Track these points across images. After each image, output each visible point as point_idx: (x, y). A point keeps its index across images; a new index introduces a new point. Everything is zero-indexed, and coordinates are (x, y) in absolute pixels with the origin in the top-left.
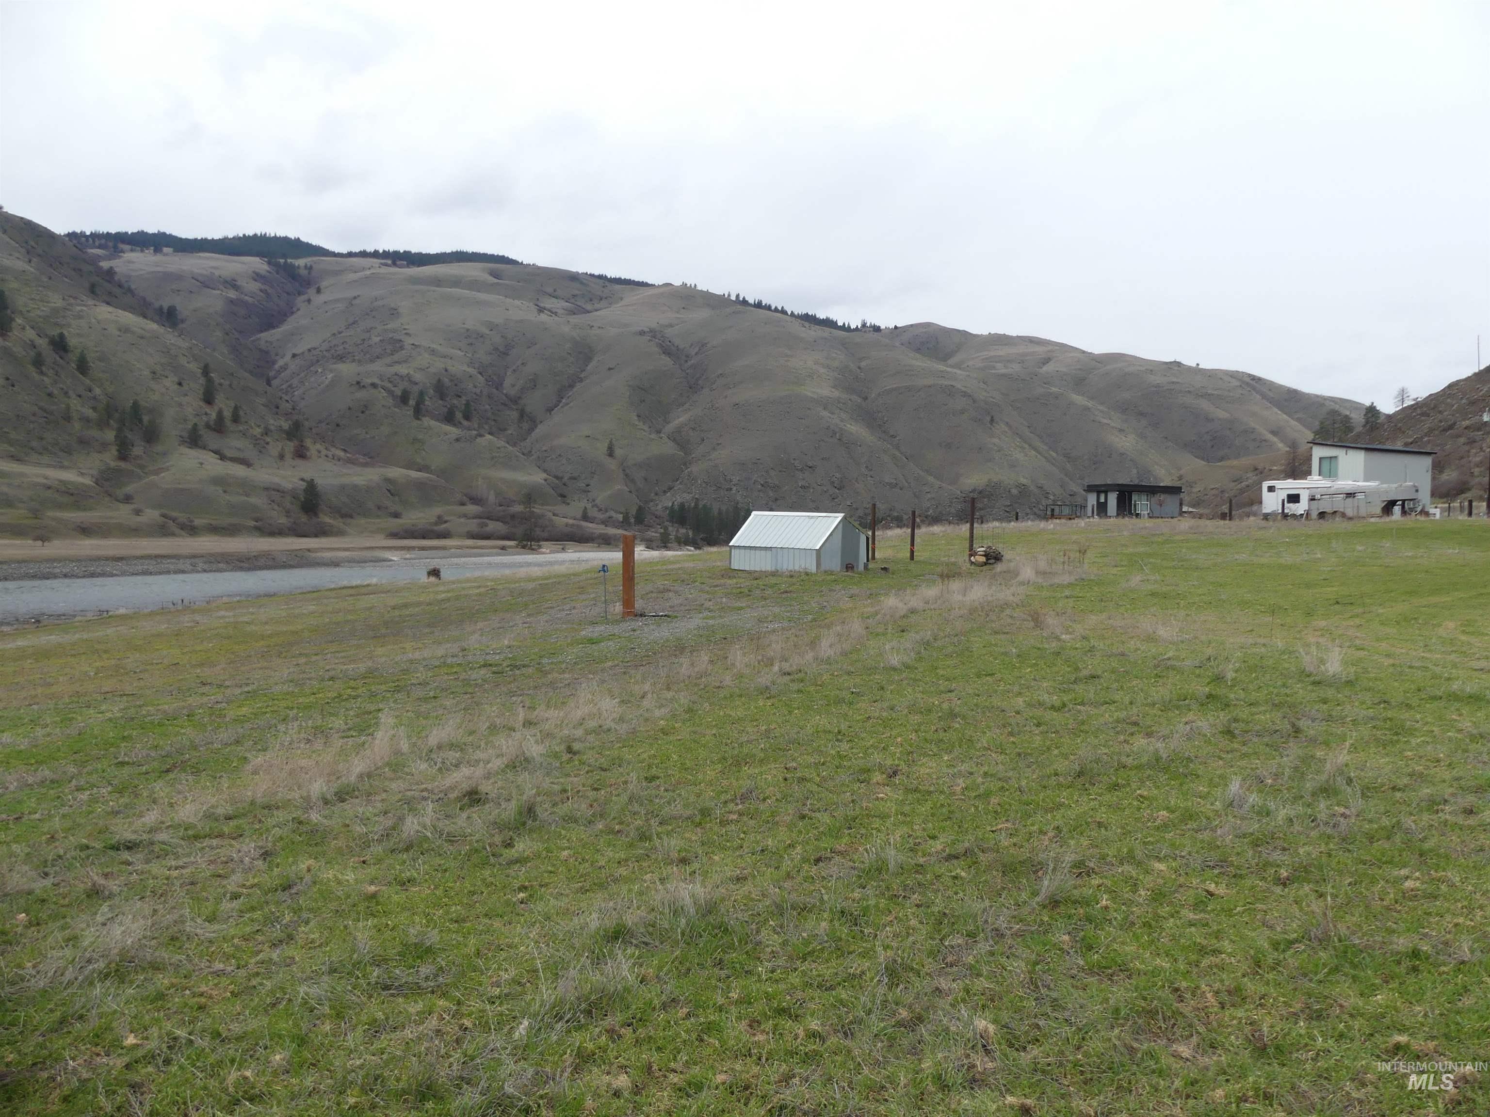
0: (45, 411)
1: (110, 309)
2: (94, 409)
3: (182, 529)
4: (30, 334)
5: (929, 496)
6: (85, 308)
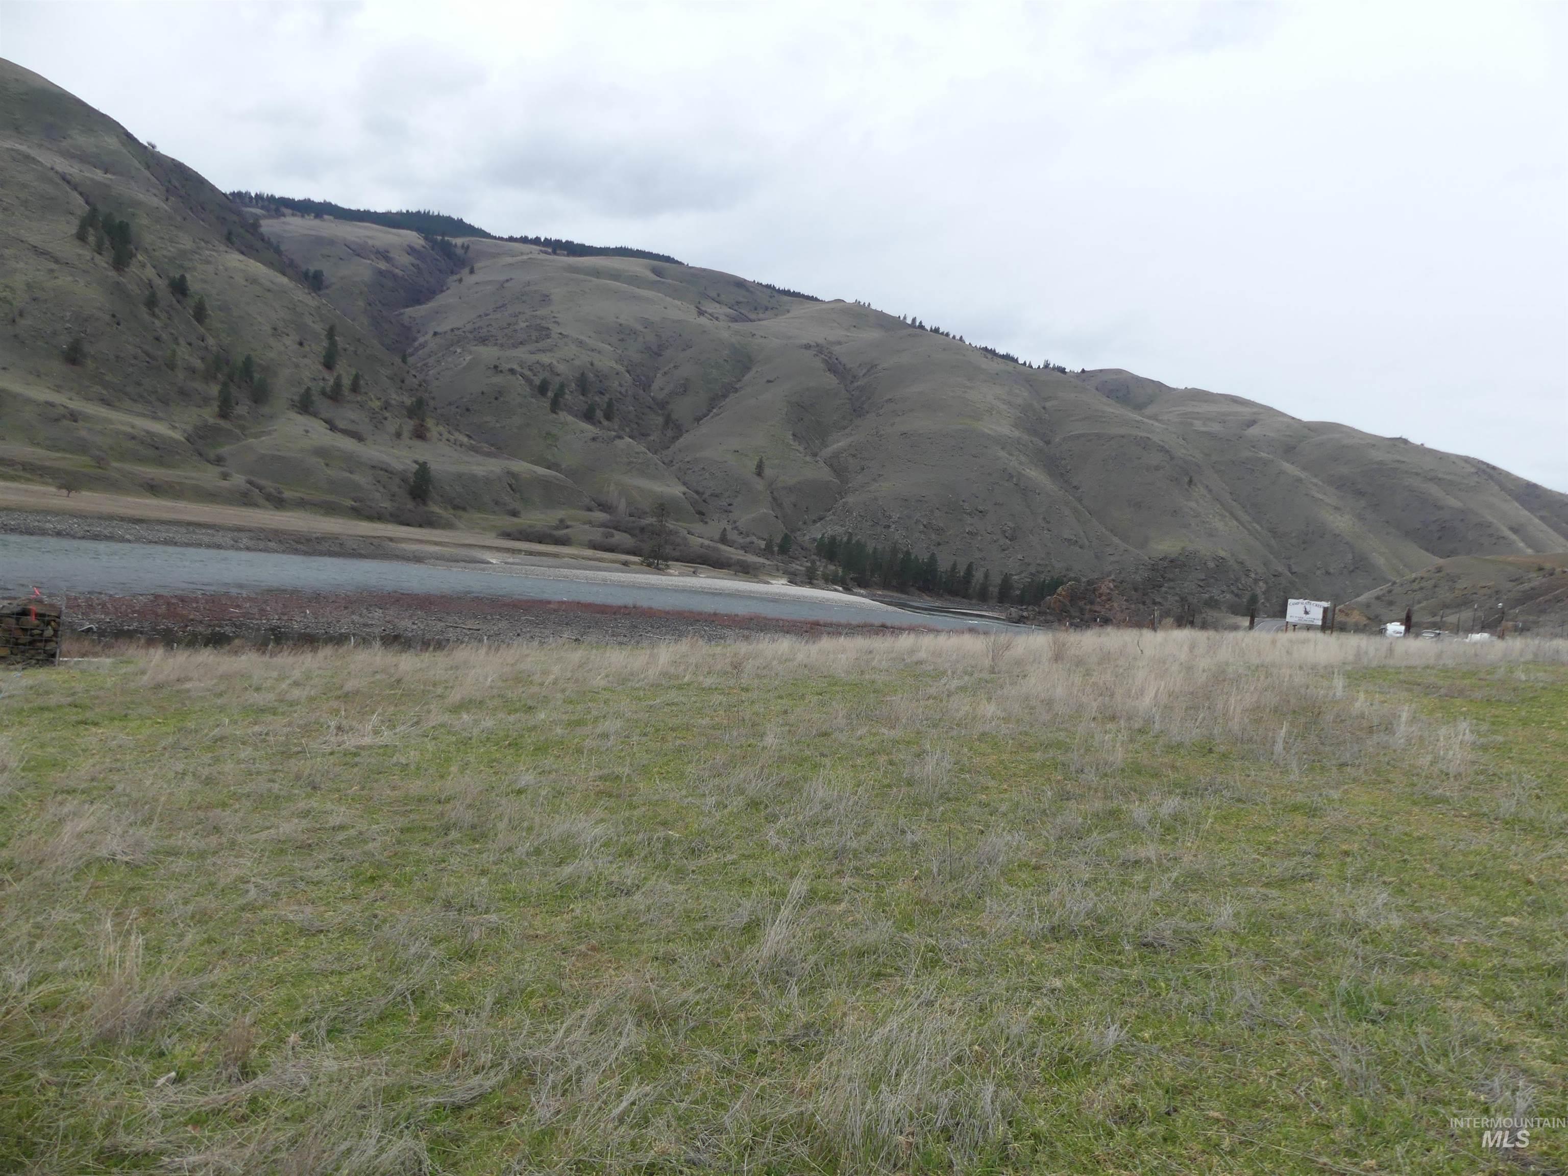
0: (148, 354)
1: (242, 257)
2: (203, 359)
3: (267, 500)
4: (150, 272)
5: (1112, 559)
6: (214, 253)
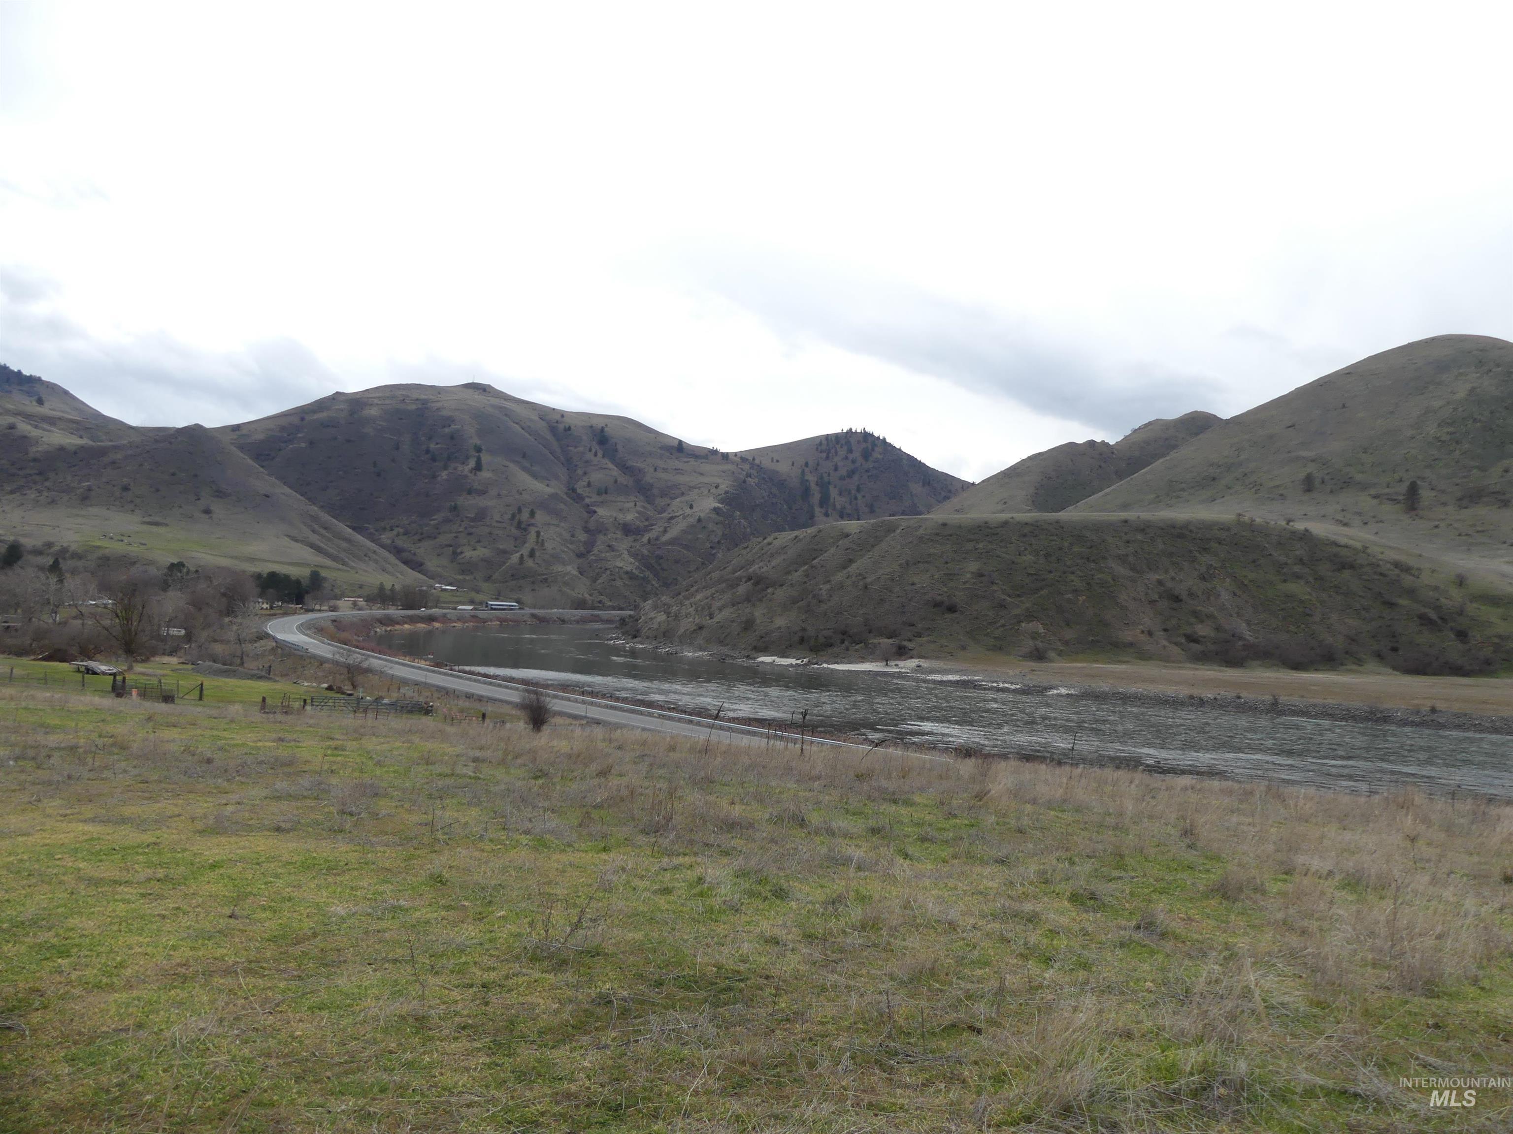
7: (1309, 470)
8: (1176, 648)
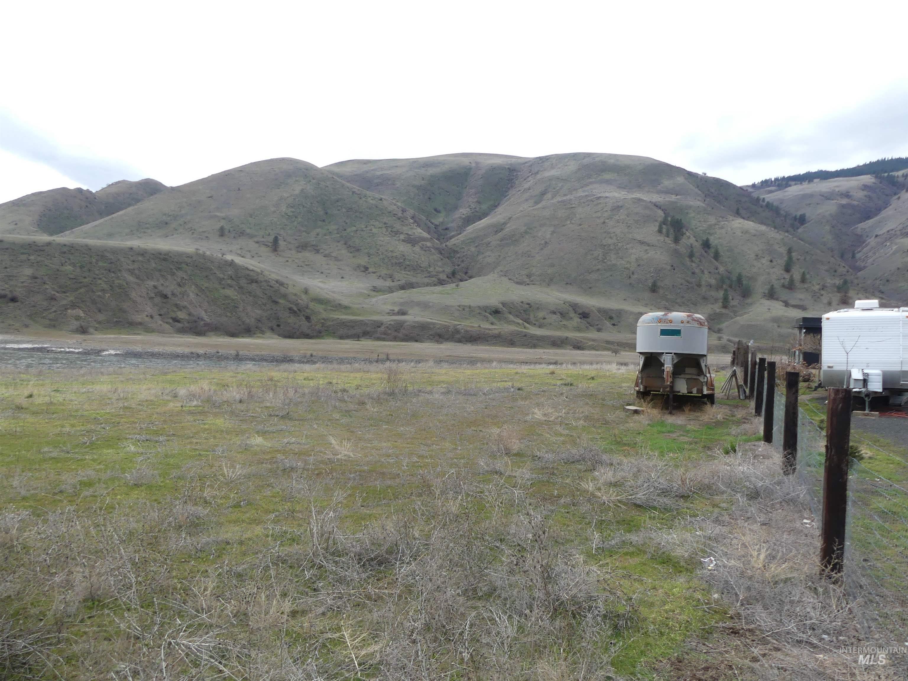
2: (716, 279)
7: (222, 224)
8: (168, 325)
